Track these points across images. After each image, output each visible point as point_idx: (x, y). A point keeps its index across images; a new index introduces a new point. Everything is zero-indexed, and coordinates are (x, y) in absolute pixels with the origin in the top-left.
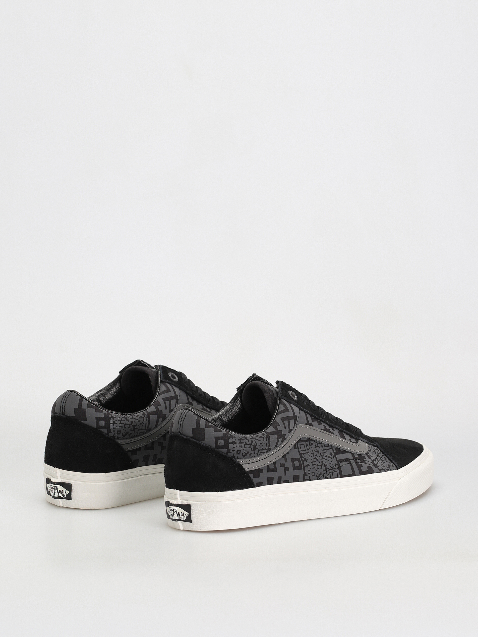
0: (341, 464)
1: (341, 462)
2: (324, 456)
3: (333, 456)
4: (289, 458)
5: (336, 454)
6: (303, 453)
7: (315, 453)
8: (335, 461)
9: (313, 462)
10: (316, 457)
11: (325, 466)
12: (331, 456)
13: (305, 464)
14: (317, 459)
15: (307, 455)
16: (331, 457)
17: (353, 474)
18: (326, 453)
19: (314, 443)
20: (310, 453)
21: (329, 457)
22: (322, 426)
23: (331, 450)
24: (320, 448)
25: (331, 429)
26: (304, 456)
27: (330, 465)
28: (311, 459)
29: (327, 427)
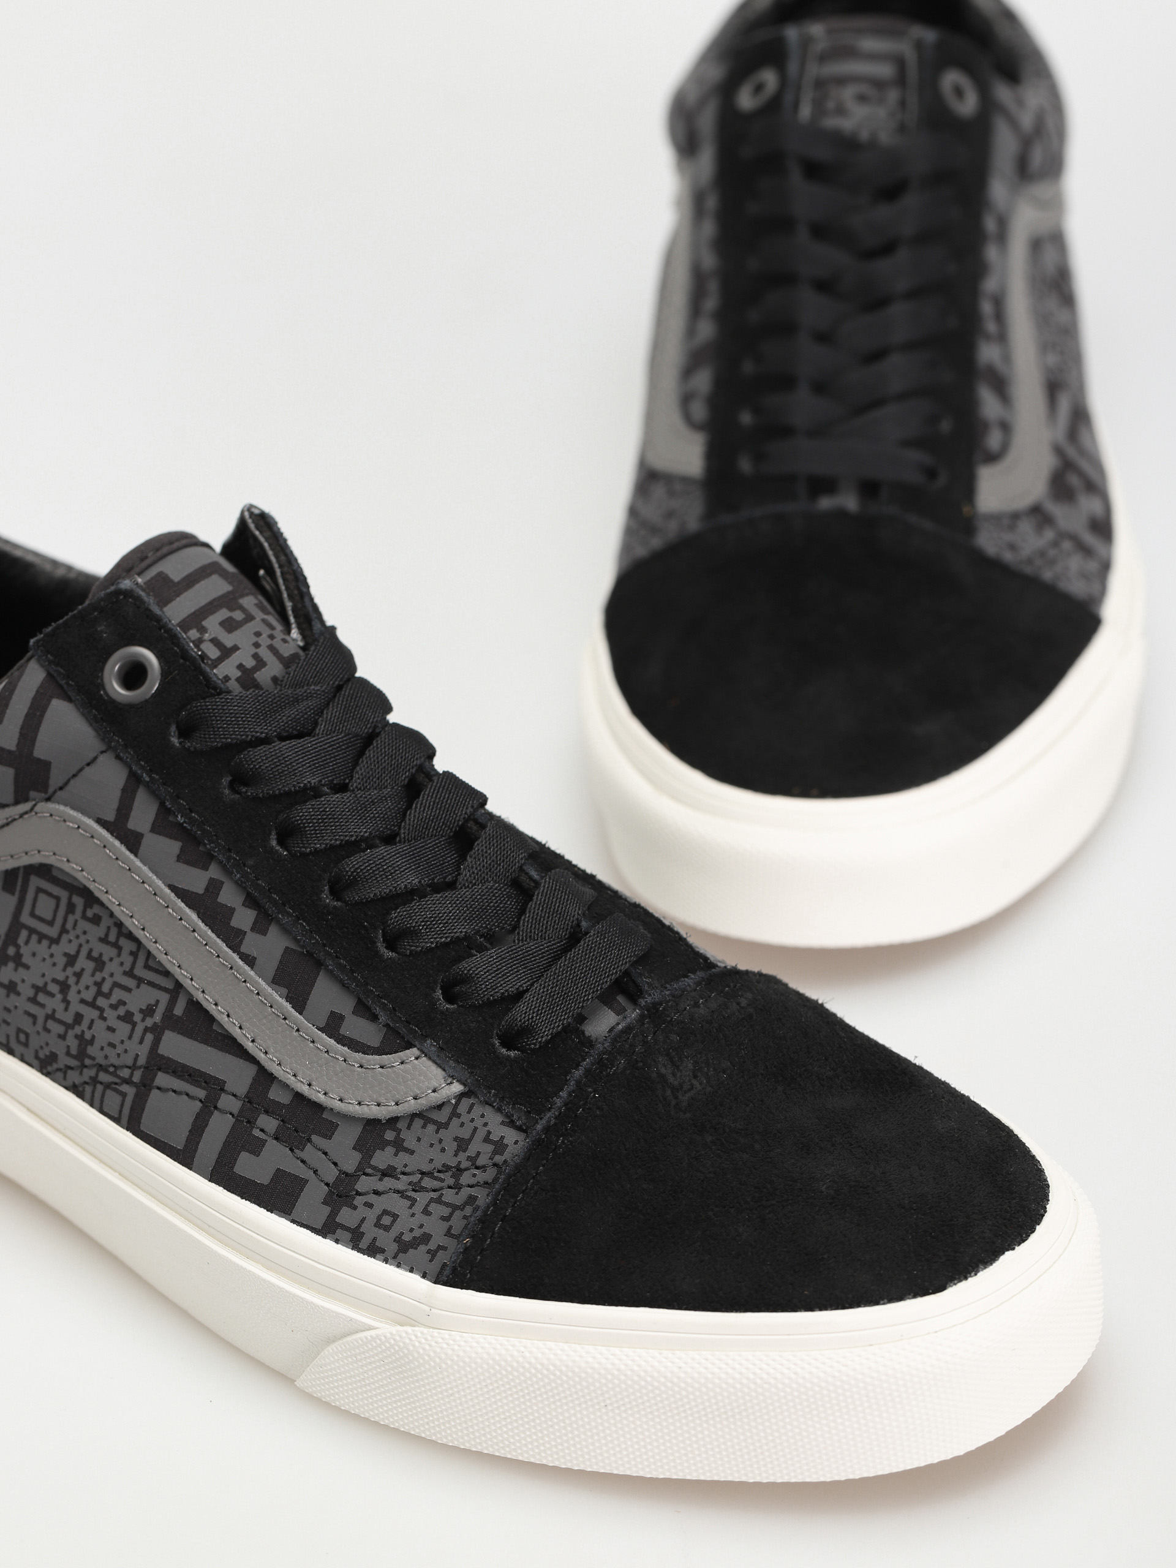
0: (162, 1079)
1: (166, 1071)
2: (107, 996)
3: (149, 1022)
5: (170, 1022)
6: (32, 931)
7: (82, 962)
8: (143, 1051)
9: (44, 989)
10: (72, 981)
11: (80, 1037)
12: (137, 1017)
14: (64, 987)
15: (43, 948)
16: (134, 1024)
17: (185, 1156)
18: (129, 990)
19: (106, 922)
20: (67, 946)
21: (128, 1018)
22: (197, 880)
23: (164, 998)
24: (119, 955)
25: (244, 918)
26: (27, 942)
27: (108, 1050)
28: (43, 975)
29: (230, 896)
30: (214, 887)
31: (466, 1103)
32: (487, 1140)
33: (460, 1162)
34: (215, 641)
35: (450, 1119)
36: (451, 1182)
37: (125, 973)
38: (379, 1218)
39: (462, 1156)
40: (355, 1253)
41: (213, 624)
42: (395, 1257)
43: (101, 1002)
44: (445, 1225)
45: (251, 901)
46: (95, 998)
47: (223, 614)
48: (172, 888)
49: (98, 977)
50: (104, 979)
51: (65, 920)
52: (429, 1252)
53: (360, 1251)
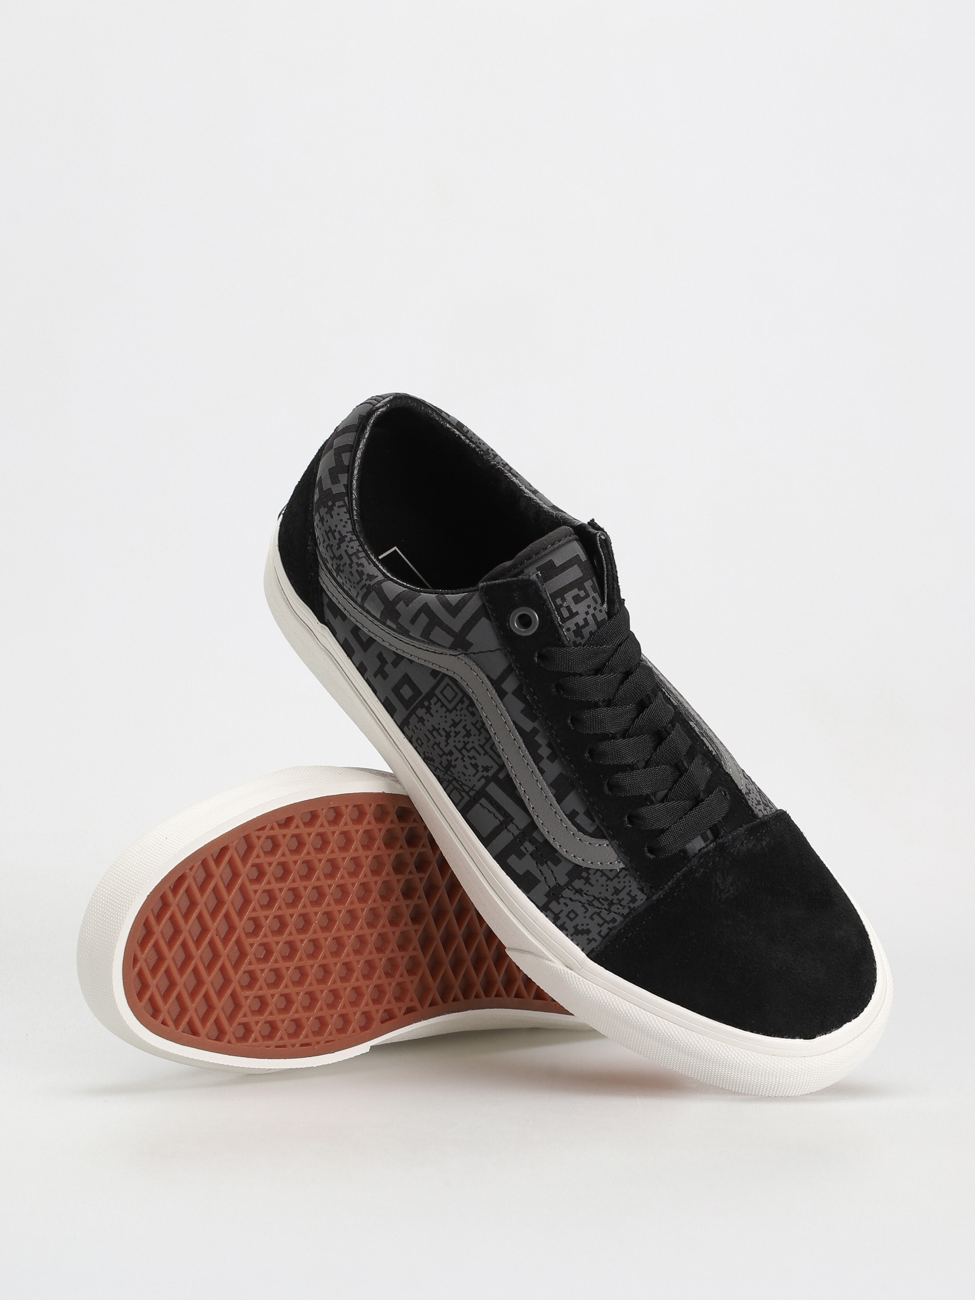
0: (483, 801)
1: (487, 799)
2: (468, 751)
3: (485, 774)
4: (403, 668)
5: (495, 779)
6: (439, 700)
7: (459, 728)
8: (479, 785)
9: (438, 730)
10: (452, 734)
11: (449, 762)
12: (480, 769)
13: (421, 712)
15: (442, 711)
16: (478, 771)
17: (485, 841)
18: (480, 754)
19: (477, 718)
20: (454, 717)
21: (475, 766)
22: (528, 725)
23: (496, 767)
24: (479, 735)
25: (544, 751)
26: (435, 704)
27: (462, 776)
28: (439, 724)
29: (540, 739)
30: (535, 731)
31: (624, 872)
32: (629, 894)
33: (613, 899)
34: (568, 608)
35: (614, 878)
36: (607, 907)
37: (480, 745)
38: (569, 913)
39: (615, 897)
40: (554, 925)
41: (569, 596)
42: (571, 936)
43: (464, 751)
44: (599, 929)
45: (549, 745)
46: (462, 749)
47: (575, 592)
48: (514, 722)
49: (466, 739)
50: (469, 742)
51: (457, 705)
52: (588, 939)
53: (556, 925)
